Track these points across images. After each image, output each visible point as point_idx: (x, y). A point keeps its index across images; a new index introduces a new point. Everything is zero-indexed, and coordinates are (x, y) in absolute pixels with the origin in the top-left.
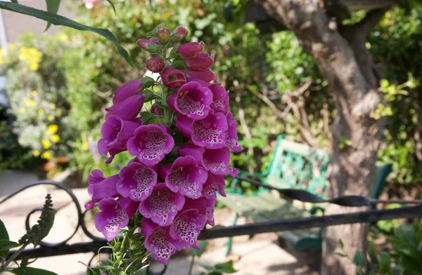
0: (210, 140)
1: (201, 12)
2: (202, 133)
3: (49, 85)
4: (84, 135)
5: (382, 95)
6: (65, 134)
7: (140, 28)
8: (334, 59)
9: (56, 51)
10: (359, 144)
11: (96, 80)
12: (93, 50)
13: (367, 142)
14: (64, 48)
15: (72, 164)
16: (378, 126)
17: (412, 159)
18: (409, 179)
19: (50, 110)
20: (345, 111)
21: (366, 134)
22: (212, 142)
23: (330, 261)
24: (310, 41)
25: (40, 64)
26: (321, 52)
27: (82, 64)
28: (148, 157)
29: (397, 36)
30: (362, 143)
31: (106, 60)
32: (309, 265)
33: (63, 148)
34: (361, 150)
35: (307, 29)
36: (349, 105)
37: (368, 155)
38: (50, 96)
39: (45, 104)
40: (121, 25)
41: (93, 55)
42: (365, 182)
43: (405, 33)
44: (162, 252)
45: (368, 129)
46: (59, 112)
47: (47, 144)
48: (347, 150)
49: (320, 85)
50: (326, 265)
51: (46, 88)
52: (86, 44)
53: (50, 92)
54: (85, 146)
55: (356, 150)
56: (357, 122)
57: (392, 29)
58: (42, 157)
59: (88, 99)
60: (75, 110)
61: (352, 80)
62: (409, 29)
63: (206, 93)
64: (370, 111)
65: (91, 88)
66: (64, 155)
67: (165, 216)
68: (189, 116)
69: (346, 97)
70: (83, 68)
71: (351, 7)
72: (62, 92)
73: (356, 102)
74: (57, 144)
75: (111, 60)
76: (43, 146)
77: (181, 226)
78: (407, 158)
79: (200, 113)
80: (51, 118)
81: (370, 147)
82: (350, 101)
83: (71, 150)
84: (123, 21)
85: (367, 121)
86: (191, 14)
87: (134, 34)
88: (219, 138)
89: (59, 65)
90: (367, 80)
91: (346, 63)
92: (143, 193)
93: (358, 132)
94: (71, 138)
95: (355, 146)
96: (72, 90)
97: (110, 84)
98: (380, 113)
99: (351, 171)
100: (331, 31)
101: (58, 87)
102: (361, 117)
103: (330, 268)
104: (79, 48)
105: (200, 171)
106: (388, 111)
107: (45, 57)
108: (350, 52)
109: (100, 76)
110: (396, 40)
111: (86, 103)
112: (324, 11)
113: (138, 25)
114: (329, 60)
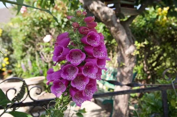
0: (100, 55)
1: (66, 16)
2: (95, 53)
3: (5, 42)
4: (19, 62)
5: (136, 46)
6: (11, 61)
7: (42, 21)
8: (119, 33)
9: (8, 29)
10: (127, 65)
11: (24, 41)
12: (23, 29)
13: (130, 64)
14: (11, 28)
15: (14, 73)
16: (134, 58)
17: (142, 71)
18: (141, 78)
19: (5, 52)
20: (123, 52)
21: (130, 61)
22: (100, 56)
23: (116, 108)
24: (110, 26)
25: (2, 34)
26: (114, 30)
27: (19, 34)
28: (75, 62)
29: (138, 26)
30: (128, 64)
31: (29, 33)
32: (106, 110)
33: (10, 66)
34: (128, 67)
35: (109, 22)
36: (124, 50)
37: (130, 69)
38: (5, 47)
39: (3, 50)
40: (35, 20)
41: (23, 31)
42: (129, 78)
43: (140, 25)
44: (79, 102)
45: (130, 59)
46: (9, 53)
47: (4, 65)
48: (123, 67)
49: (110, 43)
50: (115, 109)
51: (4, 43)
52: (21, 26)
53: (5, 45)
54: (19, 66)
55: (126, 67)
56: (127, 56)
57: (136, 24)
58: (2, 70)
59: (21, 48)
60: (15, 52)
61: (125, 41)
62: (142, 24)
63: (98, 36)
64: (131, 53)
65: (22, 43)
66: (11, 69)
67: (82, 86)
68: (92, 45)
69: (123, 47)
70: (19, 36)
71: (125, 14)
72: (10, 45)
73: (126, 49)
74: (8, 65)
75: (31, 33)
76: (2, 66)
77: (86, 91)
78: (141, 70)
79: (96, 44)
80: (6, 55)
81: (131, 66)
82: (124, 49)
83: (13, 67)
84: (35, 18)
85: (130, 56)
86: (62, 16)
87: (40, 23)
88: (103, 54)
89: (9, 35)
90: (130, 41)
91: (123, 35)
92: (73, 77)
93: (127, 60)
94: (14, 63)
95: (126, 65)
96: (14, 44)
97: (30, 42)
98: (135, 53)
99: (125, 74)
100: (118, 23)
101: (8, 43)
102: (128, 55)
103: (116, 110)
104: (18, 28)
105: (95, 68)
106: (138, 53)
107: (3, 32)
108: (124, 31)
109: (26, 39)
110: (137, 27)
111: (20, 49)
112: (115, 15)
113: (41, 20)
114: (117, 33)
